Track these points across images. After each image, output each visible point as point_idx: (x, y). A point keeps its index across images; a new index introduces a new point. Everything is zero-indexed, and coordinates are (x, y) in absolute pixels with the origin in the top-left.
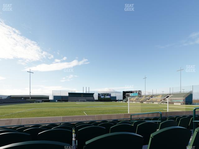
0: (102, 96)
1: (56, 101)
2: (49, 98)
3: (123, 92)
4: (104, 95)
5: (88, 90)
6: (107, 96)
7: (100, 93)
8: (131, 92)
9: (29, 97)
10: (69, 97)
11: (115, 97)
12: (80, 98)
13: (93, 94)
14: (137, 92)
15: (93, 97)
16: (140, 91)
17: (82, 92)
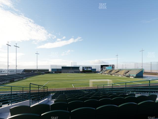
0: (86, 68)
1: (54, 72)
2: (49, 70)
3: (101, 65)
4: (87, 68)
5: (75, 65)
6: (89, 68)
7: (84, 66)
8: (107, 66)
9: (37, 70)
10: (62, 70)
11: (95, 69)
12: (70, 70)
13: (79, 67)
14: (111, 66)
15: (79, 69)
16: (113, 65)
17: (71, 66)
